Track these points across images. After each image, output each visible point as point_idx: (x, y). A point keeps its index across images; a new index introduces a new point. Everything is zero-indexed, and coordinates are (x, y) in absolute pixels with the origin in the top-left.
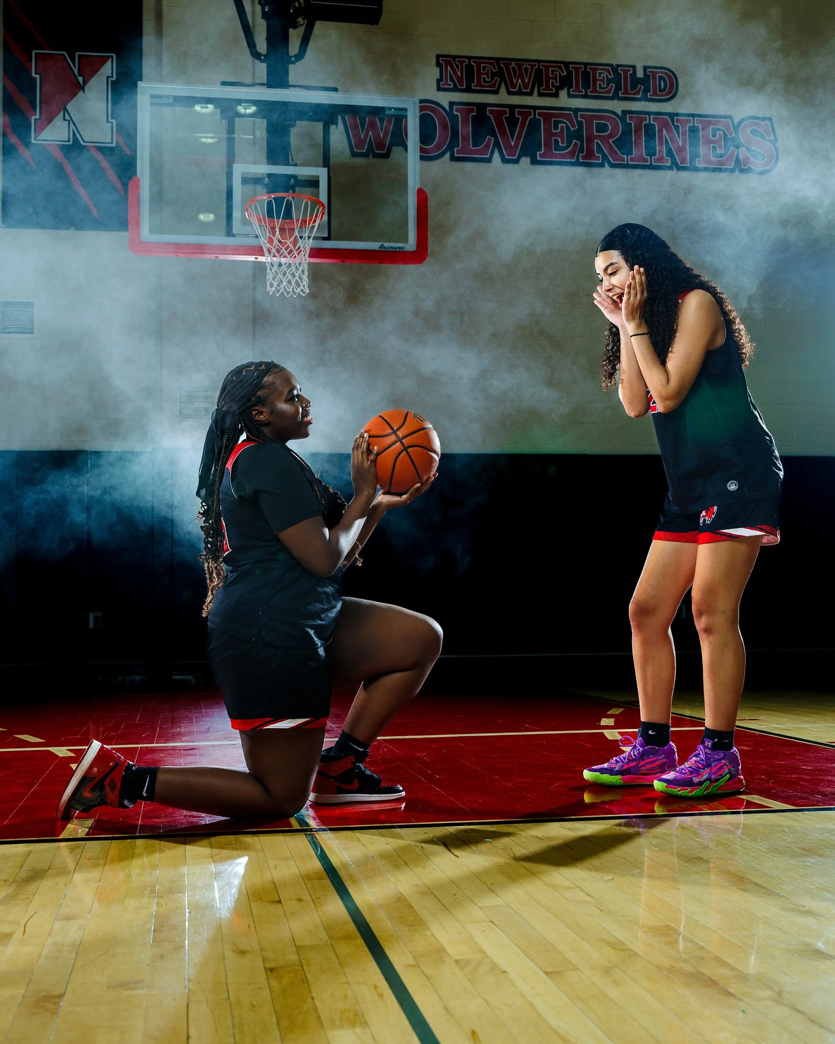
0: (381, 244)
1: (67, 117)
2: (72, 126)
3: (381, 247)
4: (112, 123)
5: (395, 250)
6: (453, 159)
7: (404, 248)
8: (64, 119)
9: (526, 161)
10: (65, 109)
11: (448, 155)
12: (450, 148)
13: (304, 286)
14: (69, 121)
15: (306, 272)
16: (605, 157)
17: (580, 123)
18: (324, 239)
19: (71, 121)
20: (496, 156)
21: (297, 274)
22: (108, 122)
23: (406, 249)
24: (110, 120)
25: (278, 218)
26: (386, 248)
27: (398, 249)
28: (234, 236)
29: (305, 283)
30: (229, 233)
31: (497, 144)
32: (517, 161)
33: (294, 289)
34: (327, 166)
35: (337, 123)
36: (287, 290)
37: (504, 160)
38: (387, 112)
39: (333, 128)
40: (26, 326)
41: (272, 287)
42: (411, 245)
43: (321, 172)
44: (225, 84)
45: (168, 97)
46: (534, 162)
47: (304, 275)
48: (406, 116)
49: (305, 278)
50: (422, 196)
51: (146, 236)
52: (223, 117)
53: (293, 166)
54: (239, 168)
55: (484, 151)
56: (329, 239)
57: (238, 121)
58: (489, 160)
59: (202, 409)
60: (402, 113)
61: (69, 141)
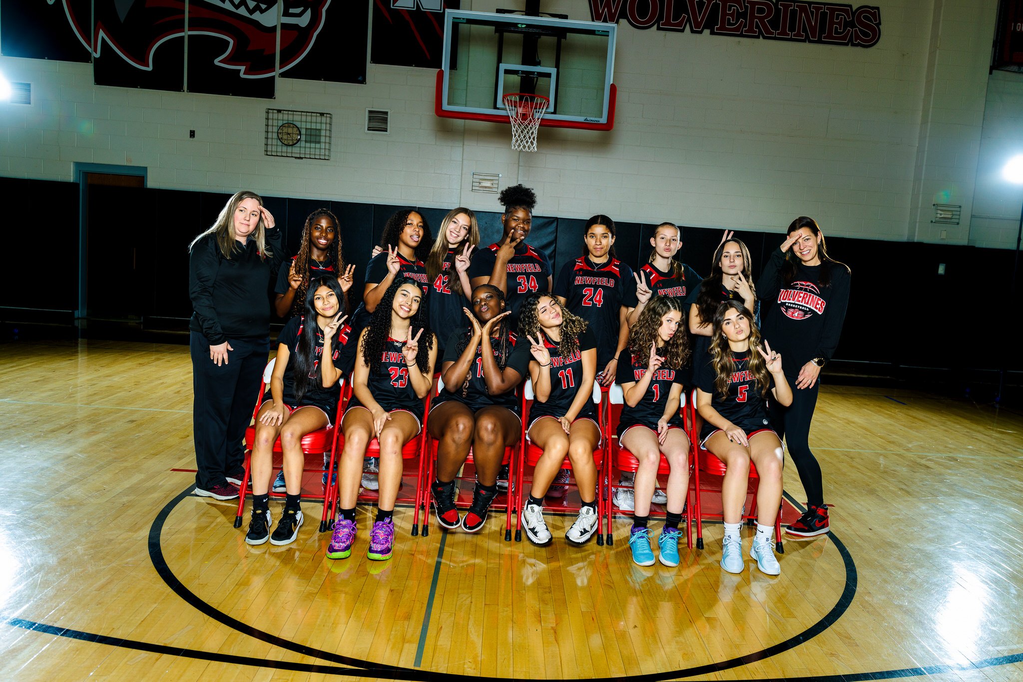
0: (586, 118)
3: (586, 120)
5: (593, 122)
6: (659, 29)
7: (599, 121)
9: (707, 32)
11: (655, 26)
12: (658, 22)
13: (534, 148)
15: (536, 139)
16: (760, 32)
17: (746, 7)
18: (552, 113)
20: (688, 26)
21: (529, 141)
23: (601, 122)
25: (520, 107)
26: (588, 120)
27: (595, 122)
28: (498, 109)
29: (534, 145)
30: (495, 107)
31: (689, 20)
32: (701, 32)
33: (529, 147)
34: (557, 66)
35: (565, 38)
36: (524, 147)
37: (693, 31)
38: (597, 33)
39: (563, 40)
40: (383, 126)
41: (515, 146)
42: (603, 120)
43: (553, 71)
44: (499, 11)
45: (463, 19)
46: (712, 33)
47: (534, 140)
48: (608, 36)
49: (535, 142)
50: (613, 88)
51: (446, 107)
52: (496, 31)
53: (538, 64)
54: (503, 67)
55: (679, 25)
56: (555, 113)
57: (506, 34)
58: (682, 31)
59: (486, 187)
60: (606, 34)
61: (414, 8)
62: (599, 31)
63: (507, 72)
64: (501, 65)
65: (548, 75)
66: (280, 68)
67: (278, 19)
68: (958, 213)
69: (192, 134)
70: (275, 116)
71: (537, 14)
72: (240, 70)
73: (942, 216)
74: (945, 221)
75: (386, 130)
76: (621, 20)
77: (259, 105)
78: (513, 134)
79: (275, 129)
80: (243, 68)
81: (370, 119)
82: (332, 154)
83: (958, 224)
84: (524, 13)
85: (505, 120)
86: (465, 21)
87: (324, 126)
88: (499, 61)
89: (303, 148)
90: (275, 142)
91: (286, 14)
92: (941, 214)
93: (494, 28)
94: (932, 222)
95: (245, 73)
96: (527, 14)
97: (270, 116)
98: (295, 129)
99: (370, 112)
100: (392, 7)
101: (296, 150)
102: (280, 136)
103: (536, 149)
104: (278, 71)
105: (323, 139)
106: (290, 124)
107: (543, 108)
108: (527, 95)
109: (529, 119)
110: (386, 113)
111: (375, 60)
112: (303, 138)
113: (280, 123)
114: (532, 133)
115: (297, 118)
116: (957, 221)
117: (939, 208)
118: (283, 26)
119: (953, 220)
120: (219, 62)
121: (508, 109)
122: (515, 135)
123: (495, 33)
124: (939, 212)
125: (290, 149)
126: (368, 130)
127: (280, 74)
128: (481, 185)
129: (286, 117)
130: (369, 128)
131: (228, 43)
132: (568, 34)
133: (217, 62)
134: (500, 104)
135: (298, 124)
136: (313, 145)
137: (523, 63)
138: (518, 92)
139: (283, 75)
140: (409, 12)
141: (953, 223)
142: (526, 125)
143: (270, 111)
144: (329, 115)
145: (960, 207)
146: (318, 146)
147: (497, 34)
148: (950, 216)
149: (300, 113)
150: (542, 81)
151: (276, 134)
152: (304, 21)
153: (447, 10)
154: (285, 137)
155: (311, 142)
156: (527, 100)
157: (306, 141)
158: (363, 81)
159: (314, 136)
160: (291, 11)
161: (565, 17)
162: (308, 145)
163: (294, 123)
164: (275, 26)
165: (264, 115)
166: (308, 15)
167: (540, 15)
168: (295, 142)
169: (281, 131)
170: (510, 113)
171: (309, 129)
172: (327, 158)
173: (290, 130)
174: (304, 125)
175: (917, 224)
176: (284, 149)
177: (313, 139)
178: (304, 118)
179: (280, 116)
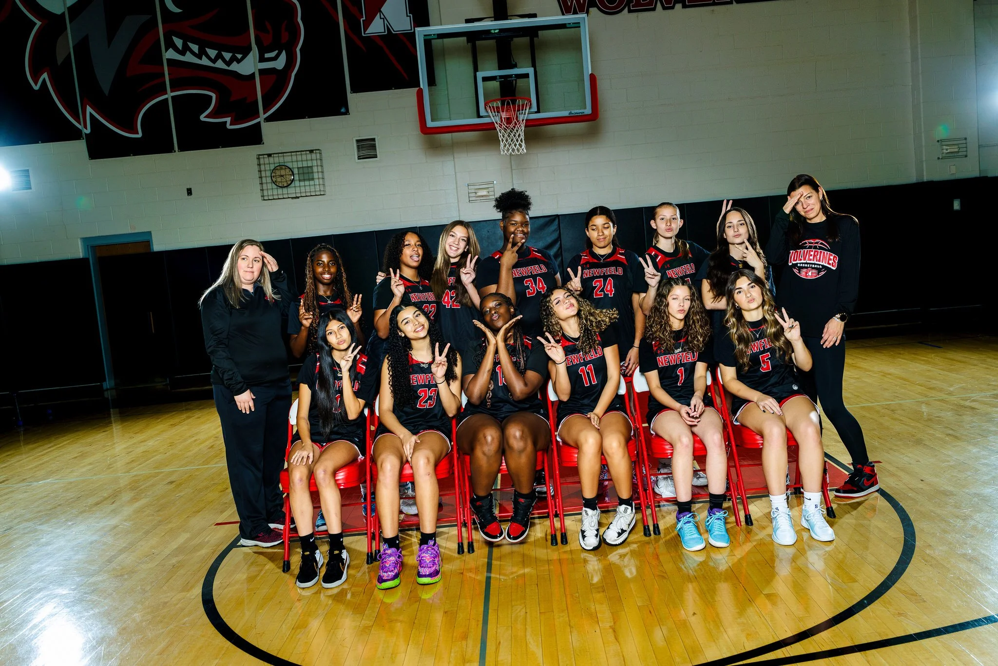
1: (382, 17)
2: (386, 22)
3: (570, 113)
4: (410, 16)
5: (578, 115)
6: (630, 11)
7: (584, 113)
8: (381, 18)
9: (679, 6)
10: (381, 11)
11: (626, 9)
12: (628, 4)
13: (523, 150)
14: (383, 19)
15: (523, 141)
18: (536, 112)
19: (384, 19)
20: (659, 5)
21: (518, 144)
22: (407, 16)
23: (586, 113)
24: (408, 15)
25: (503, 111)
26: (572, 114)
27: (580, 114)
28: (482, 117)
29: (523, 147)
30: (479, 116)
32: (673, 8)
33: (518, 150)
34: (534, 65)
35: (537, 36)
36: (513, 150)
37: (664, 8)
38: (568, 26)
39: (535, 39)
40: (372, 153)
41: (504, 151)
42: (588, 111)
43: (530, 71)
44: (468, 21)
45: (434, 35)
46: (685, 6)
47: (522, 142)
48: (580, 27)
49: (523, 144)
50: (593, 78)
51: (430, 124)
52: (468, 41)
53: (515, 66)
54: (480, 75)
55: (650, 3)
56: (538, 111)
57: (478, 43)
58: (654, 9)
59: (482, 196)
60: (577, 25)
61: (385, 32)
62: (570, 24)
63: (485, 79)
64: (477, 73)
65: (526, 76)
66: (264, 113)
67: (255, 66)
68: (965, 145)
69: (189, 192)
70: (267, 160)
71: (506, 18)
72: (226, 122)
73: (948, 151)
74: (952, 155)
75: (375, 157)
76: (591, 9)
77: (249, 153)
78: (500, 139)
79: (268, 174)
80: (228, 120)
81: (358, 147)
82: (327, 189)
83: (966, 156)
84: (493, 19)
85: (490, 127)
86: (436, 37)
87: (315, 163)
88: (476, 69)
89: (298, 187)
90: (270, 186)
91: (262, 59)
92: (947, 150)
93: (465, 38)
94: (939, 158)
95: (231, 124)
96: (496, 20)
97: (262, 161)
98: (288, 170)
99: (358, 141)
100: (363, 35)
101: (291, 190)
102: (274, 179)
103: (525, 151)
104: (263, 116)
105: (316, 176)
106: (281, 166)
107: (526, 109)
108: (508, 99)
109: (513, 122)
110: (374, 140)
111: (355, 90)
112: (297, 177)
113: (272, 167)
114: (519, 136)
115: (288, 159)
116: (965, 153)
117: (943, 143)
118: (262, 72)
119: (960, 154)
120: (204, 117)
121: (492, 116)
122: (503, 140)
123: (467, 43)
124: (945, 147)
125: (285, 190)
126: (358, 159)
127: (265, 119)
128: (477, 195)
129: (277, 160)
130: (359, 156)
131: (211, 97)
132: (540, 33)
133: (202, 118)
134: (482, 112)
135: (290, 165)
136: (307, 183)
137: (500, 68)
138: (499, 97)
139: (268, 120)
140: (381, 37)
141: (961, 157)
142: (512, 129)
143: (260, 157)
144: (318, 151)
145: (966, 139)
146: (312, 183)
147: (469, 44)
148: (956, 150)
149: (290, 154)
150: (521, 82)
151: (270, 178)
152: (280, 63)
153: (417, 29)
154: (279, 179)
155: (304, 180)
156: (508, 104)
157: (300, 181)
158: (347, 112)
159: (307, 174)
160: (267, 55)
161: (534, 16)
162: (302, 183)
163: (286, 164)
164: (253, 74)
165: (256, 162)
166: (283, 57)
167: (509, 18)
168: (289, 183)
169: (274, 175)
170: (495, 120)
171: (300, 168)
172: (322, 193)
173: (283, 172)
174: (295, 165)
175: (924, 163)
176: (280, 191)
177: (306, 177)
178: (294, 158)
179: (271, 159)
